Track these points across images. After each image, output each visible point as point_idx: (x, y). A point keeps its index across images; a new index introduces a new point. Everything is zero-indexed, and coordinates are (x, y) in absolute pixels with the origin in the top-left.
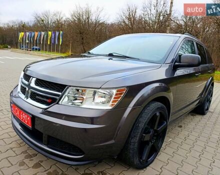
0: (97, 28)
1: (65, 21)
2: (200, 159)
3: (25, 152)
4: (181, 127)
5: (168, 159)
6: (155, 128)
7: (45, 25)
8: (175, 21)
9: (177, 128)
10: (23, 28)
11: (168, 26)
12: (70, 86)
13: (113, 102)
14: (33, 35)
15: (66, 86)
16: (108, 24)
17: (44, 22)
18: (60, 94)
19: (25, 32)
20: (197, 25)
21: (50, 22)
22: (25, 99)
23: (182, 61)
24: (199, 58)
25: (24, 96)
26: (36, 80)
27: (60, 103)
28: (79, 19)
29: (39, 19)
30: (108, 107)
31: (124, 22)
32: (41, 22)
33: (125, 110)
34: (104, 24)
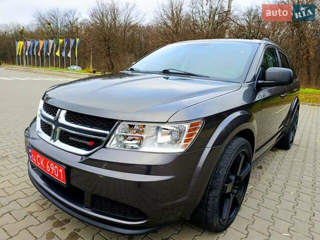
0: (128, 33)
1: (81, 23)
2: (296, 212)
3: (52, 218)
4: (261, 167)
5: (253, 215)
6: (238, 174)
7: (52, 30)
8: (235, 21)
9: (256, 170)
10: (21, 35)
11: (227, 28)
12: (122, 121)
13: (186, 141)
14: (36, 44)
15: (116, 121)
16: (143, 27)
17: (52, 25)
18: (107, 132)
19: (25, 41)
20: (264, 25)
21: (59, 27)
22: (52, 142)
23: (267, 78)
24: (290, 73)
25: (50, 138)
26: (67, 113)
27: (108, 146)
28: (102, 21)
29: (43, 21)
30: (179, 149)
31: (165, 23)
32: (47, 26)
33: (202, 151)
34: (137, 26)
